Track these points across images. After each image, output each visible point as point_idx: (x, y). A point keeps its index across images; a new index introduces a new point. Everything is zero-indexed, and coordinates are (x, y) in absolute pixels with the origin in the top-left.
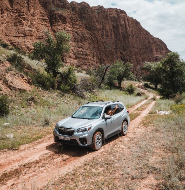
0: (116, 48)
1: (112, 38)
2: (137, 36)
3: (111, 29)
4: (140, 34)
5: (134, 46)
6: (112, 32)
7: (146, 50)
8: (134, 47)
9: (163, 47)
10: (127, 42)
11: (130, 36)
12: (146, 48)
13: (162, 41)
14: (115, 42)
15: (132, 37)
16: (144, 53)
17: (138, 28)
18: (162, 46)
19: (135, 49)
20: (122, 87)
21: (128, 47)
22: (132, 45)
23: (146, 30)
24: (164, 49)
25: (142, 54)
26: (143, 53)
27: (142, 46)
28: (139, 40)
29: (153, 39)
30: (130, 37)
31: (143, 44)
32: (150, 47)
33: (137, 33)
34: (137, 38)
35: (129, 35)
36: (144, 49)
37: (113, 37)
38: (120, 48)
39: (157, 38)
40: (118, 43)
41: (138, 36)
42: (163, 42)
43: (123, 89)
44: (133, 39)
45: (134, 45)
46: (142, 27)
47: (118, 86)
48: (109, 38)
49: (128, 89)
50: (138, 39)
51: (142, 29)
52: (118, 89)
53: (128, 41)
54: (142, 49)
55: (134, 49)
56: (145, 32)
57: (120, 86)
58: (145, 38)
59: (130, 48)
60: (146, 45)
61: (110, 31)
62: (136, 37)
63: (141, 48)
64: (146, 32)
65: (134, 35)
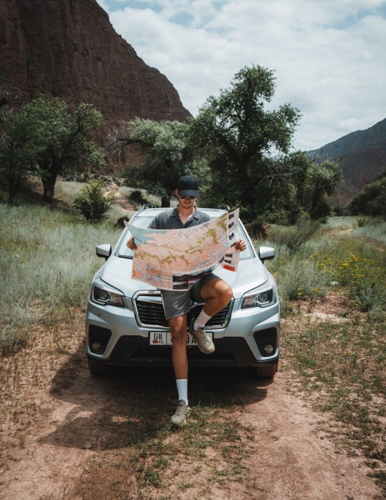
0: (30, 83)
1: (18, 49)
2: (98, 54)
3: (15, 19)
4: (106, 48)
5: (88, 85)
6: (16, 27)
7: (121, 102)
8: (88, 89)
9: (169, 99)
10: (67, 68)
11: (76, 50)
12: (122, 95)
13: (168, 79)
14: (28, 64)
15: (84, 55)
16: (117, 110)
17: (103, 29)
18: (168, 94)
19: (91, 94)
20: (55, 197)
21: (69, 86)
22: (83, 79)
23: (124, 41)
24: (170, 103)
25: (111, 111)
26: (113, 109)
27: (113, 87)
28: (103, 66)
29: (142, 69)
30: (77, 53)
31: (115, 81)
32: (134, 93)
33: (99, 45)
34: (99, 60)
35: (73, 47)
36: (116, 96)
37: (22, 46)
38: (43, 86)
39: (153, 68)
40: (38, 70)
41: (100, 56)
42: (170, 82)
43: (60, 205)
44: (86, 64)
45: (87, 80)
46: (114, 30)
47: (42, 193)
48: (7, 46)
49: (85, 203)
50: (100, 64)
51: (113, 35)
52: (43, 206)
53: (70, 65)
54: (112, 95)
55: (89, 95)
56: (121, 45)
57: (48, 194)
58: (121, 63)
59: (77, 89)
60: (122, 87)
61: (12, 23)
62: (96, 56)
63: (107, 93)
64: (124, 45)
65: (90, 51)
